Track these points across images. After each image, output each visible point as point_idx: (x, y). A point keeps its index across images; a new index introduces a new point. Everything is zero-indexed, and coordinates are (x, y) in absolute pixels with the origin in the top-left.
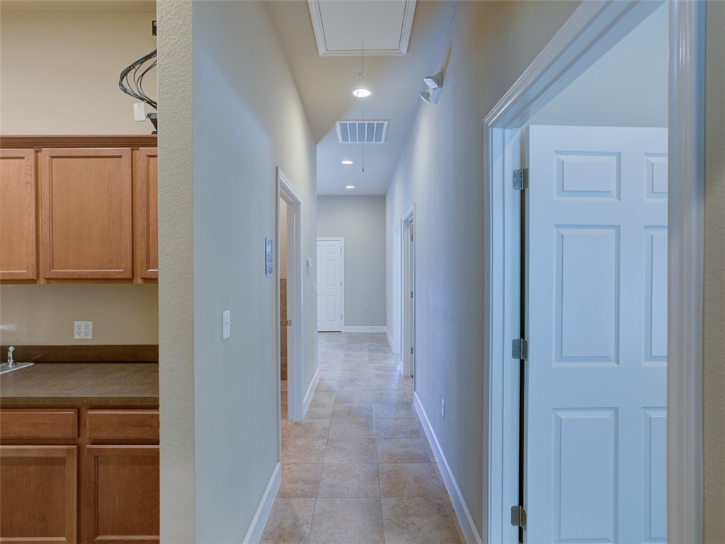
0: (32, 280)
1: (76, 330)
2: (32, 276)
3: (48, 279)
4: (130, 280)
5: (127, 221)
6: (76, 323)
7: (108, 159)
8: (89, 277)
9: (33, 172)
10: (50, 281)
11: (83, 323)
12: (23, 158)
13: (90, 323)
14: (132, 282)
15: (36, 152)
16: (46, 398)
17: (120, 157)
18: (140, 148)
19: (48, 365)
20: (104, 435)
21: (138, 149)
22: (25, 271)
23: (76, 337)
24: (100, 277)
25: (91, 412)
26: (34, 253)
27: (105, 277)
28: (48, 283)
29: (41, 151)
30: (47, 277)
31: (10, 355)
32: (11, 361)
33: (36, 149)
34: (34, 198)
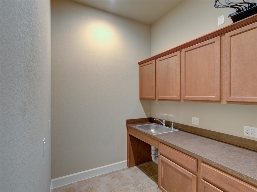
0: (179, 100)
1: (193, 120)
2: (179, 99)
3: (184, 100)
4: (219, 102)
5: (218, 72)
6: (193, 118)
7: (208, 45)
8: (200, 100)
9: (179, 59)
10: (185, 101)
11: (195, 118)
12: (176, 55)
13: (198, 119)
14: (220, 103)
15: (180, 52)
16: (185, 150)
17: (214, 42)
18: (225, 34)
19: (183, 132)
20: (209, 179)
21: (224, 35)
22: (177, 97)
23: (192, 123)
24: (204, 100)
25: (203, 164)
26: (180, 90)
27: (207, 100)
28: (184, 101)
29: (182, 51)
30: (184, 99)
31: (172, 125)
32: (172, 127)
33: (180, 51)
34: (180, 69)
